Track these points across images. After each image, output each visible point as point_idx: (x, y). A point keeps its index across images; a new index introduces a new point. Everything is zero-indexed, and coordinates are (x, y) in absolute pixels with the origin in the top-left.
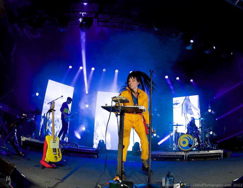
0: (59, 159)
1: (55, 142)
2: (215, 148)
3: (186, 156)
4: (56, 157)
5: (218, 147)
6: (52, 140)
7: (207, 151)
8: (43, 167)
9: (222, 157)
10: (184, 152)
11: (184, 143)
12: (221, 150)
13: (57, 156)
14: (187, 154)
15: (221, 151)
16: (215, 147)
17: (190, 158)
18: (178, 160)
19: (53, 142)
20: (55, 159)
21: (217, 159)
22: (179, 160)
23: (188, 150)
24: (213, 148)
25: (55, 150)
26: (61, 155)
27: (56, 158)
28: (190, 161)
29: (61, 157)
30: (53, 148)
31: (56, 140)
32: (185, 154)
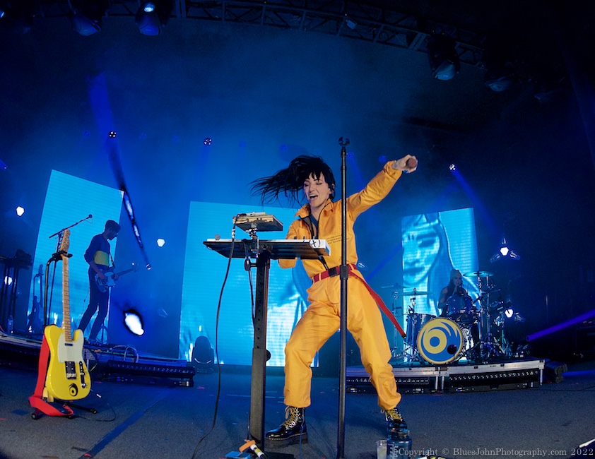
0: (83, 393)
1: (71, 345)
2: (522, 356)
3: (440, 378)
4: (74, 386)
5: (528, 352)
6: (62, 339)
7: (499, 365)
8: (39, 415)
9: (541, 382)
10: (434, 369)
11: (435, 342)
12: (538, 361)
13: (78, 382)
14: (444, 374)
15: (538, 365)
16: (520, 354)
17: (451, 384)
18: (419, 390)
19: (67, 345)
20: (73, 392)
21: (528, 387)
22: (420, 392)
23: (446, 362)
24: (516, 356)
25: (70, 367)
26: (88, 379)
27: (73, 389)
28: (452, 393)
29: (89, 386)
30: (67, 360)
31: (73, 339)
32: (436, 374)
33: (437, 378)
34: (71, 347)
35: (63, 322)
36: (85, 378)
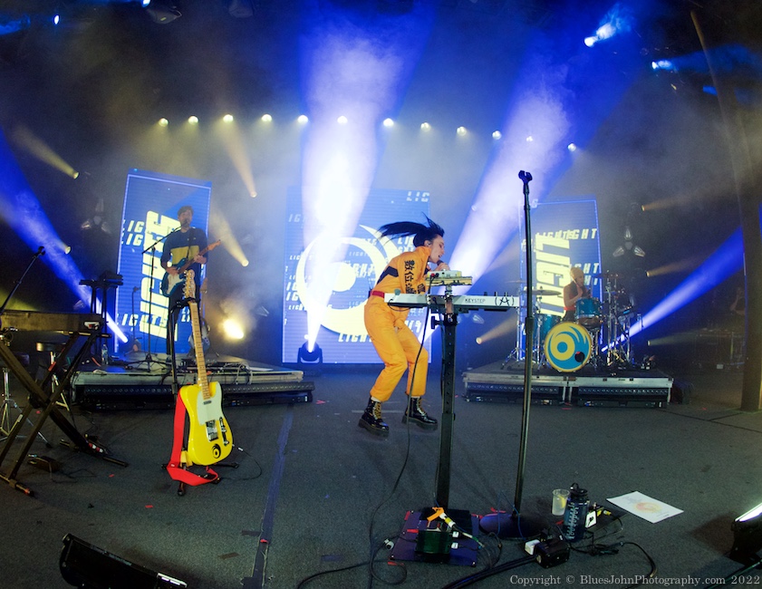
0: (226, 451)
1: (210, 402)
2: (648, 368)
3: (568, 388)
4: (217, 447)
6: (201, 398)
7: (628, 379)
8: (183, 489)
9: (669, 401)
10: (562, 378)
11: (562, 347)
12: (667, 379)
13: (220, 442)
14: (572, 384)
15: (664, 383)
16: (646, 365)
17: (579, 395)
18: (548, 401)
19: (205, 403)
20: (216, 453)
21: (657, 406)
22: (548, 404)
23: (574, 370)
24: (643, 368)
25: (210, 424)
26: (229, 436)
27: (217, 450)
28: (581, 407)
29: (231, 442)
30: (207, 420)
31: (211, 395)
32: (564, 384)
33: (565, 389)
34: (210, 404)
35: (199, 379)
36: (227, 434)
